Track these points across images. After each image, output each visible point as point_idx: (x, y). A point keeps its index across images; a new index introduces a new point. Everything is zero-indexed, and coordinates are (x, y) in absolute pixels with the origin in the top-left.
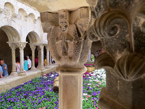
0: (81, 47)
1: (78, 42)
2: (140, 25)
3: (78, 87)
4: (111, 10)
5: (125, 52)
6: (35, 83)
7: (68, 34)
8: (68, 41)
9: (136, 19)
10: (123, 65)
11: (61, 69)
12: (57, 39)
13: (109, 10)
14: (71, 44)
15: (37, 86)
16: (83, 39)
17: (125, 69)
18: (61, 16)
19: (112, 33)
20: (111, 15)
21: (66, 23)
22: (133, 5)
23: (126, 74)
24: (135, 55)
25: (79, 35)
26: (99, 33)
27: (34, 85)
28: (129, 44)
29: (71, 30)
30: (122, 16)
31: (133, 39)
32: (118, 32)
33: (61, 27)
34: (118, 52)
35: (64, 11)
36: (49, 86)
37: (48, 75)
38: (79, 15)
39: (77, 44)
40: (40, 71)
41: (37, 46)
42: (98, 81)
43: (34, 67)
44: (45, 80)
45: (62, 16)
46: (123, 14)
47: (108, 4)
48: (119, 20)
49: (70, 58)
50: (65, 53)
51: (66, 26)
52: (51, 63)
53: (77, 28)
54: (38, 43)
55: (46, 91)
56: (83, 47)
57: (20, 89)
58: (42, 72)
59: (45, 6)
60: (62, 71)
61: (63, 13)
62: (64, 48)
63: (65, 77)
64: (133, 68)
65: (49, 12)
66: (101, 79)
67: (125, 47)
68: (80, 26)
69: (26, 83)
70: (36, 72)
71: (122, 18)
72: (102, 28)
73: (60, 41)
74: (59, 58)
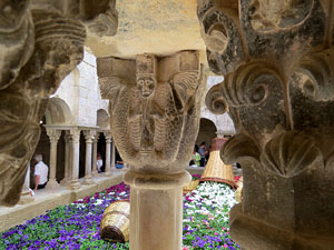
0: (183, 129)
1: (176, 119)
2: (301, 86)
3: (173, 215)
4: (252, 60)
5: (278, 131)
6: (56, 220)
7: (154, 103)
8: (155, 117)
9: (294, 76)
10: (276, 150)
11: (137, 176)
12: (132, 113)
13: (249, 60)
14: (161, 124)
15: (60, 227)
16: (186, 114)
17: (281, 157)
18: (141, 66)
19: (256, 97)
20: (254, 69)
21: (151, 79)
22: (289, 55)
23: (282, 165)
24: (296, 135)
25: (179, 105)
26: (234, 98)
27: (52, 226)
28: (285, 116)
29: (163, 93)
30: (271, 71)
31: (290, 107)
32: (265, 97)
33: (140, 88)
34: (265, 130)
35: (148, 57)
36: (90, 226)
37: (87, 200)
38: (178, 64)
39: (173, 123)
40: (69, 191)
41: (63, 132)
42: (207, 212)
43: (53, 181)
44: (81, 212)
45: (144, 67)
46: (273, 68)
47: (247, 51)
48: (267, 77)
49: (159, 152)
50: (148, 141)
51: (151, 87)
52: (95, 172)
53: (174, 91)
54: (66, 125)
55: (82, 240)
56: (186, 128)
57: (16, 237)
58: (74, 194)
59: (110, 46)
60: (141, 181)
61: (145, 60)
62: (146, 131)
63: (145, 195)
64: (293, 152)
65: (116, 58)
66: (214, 209)
67: (278, 121)
68: (180, 87)
69: (33, 221)
70: (59, 194)
71: (270, 74)
72: (240, 90)
73: (138, 116)
74: (134, 153)
